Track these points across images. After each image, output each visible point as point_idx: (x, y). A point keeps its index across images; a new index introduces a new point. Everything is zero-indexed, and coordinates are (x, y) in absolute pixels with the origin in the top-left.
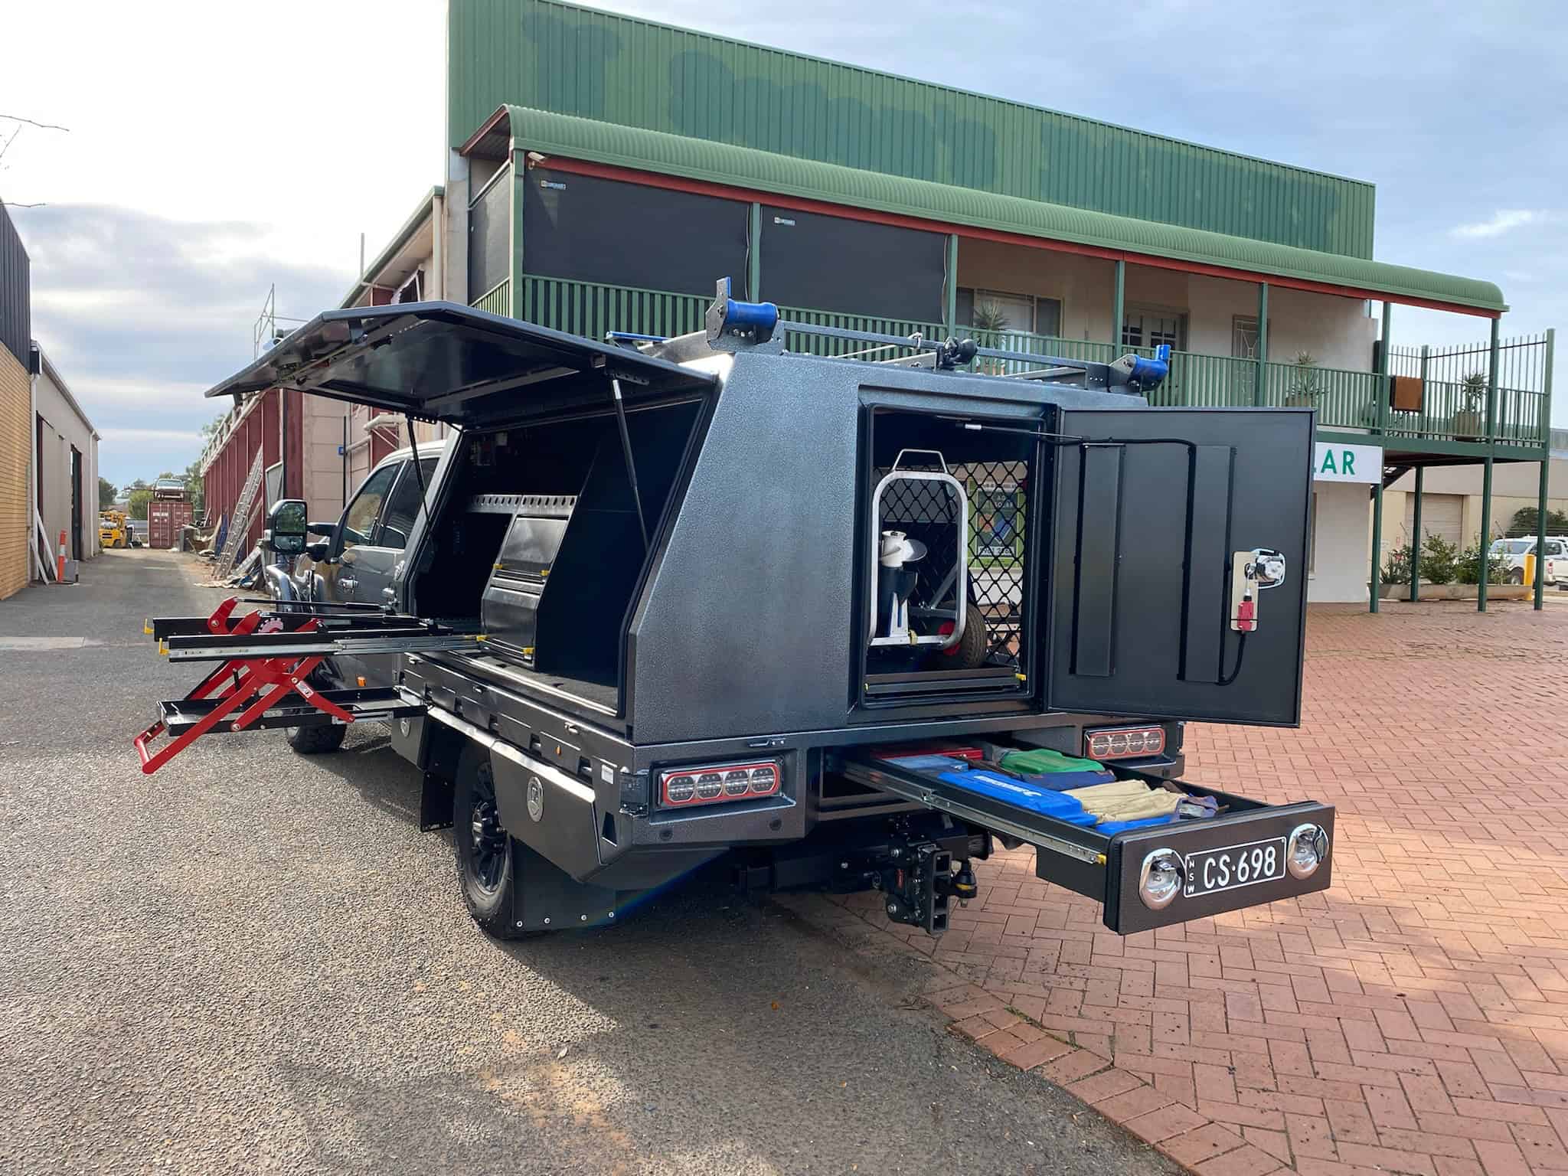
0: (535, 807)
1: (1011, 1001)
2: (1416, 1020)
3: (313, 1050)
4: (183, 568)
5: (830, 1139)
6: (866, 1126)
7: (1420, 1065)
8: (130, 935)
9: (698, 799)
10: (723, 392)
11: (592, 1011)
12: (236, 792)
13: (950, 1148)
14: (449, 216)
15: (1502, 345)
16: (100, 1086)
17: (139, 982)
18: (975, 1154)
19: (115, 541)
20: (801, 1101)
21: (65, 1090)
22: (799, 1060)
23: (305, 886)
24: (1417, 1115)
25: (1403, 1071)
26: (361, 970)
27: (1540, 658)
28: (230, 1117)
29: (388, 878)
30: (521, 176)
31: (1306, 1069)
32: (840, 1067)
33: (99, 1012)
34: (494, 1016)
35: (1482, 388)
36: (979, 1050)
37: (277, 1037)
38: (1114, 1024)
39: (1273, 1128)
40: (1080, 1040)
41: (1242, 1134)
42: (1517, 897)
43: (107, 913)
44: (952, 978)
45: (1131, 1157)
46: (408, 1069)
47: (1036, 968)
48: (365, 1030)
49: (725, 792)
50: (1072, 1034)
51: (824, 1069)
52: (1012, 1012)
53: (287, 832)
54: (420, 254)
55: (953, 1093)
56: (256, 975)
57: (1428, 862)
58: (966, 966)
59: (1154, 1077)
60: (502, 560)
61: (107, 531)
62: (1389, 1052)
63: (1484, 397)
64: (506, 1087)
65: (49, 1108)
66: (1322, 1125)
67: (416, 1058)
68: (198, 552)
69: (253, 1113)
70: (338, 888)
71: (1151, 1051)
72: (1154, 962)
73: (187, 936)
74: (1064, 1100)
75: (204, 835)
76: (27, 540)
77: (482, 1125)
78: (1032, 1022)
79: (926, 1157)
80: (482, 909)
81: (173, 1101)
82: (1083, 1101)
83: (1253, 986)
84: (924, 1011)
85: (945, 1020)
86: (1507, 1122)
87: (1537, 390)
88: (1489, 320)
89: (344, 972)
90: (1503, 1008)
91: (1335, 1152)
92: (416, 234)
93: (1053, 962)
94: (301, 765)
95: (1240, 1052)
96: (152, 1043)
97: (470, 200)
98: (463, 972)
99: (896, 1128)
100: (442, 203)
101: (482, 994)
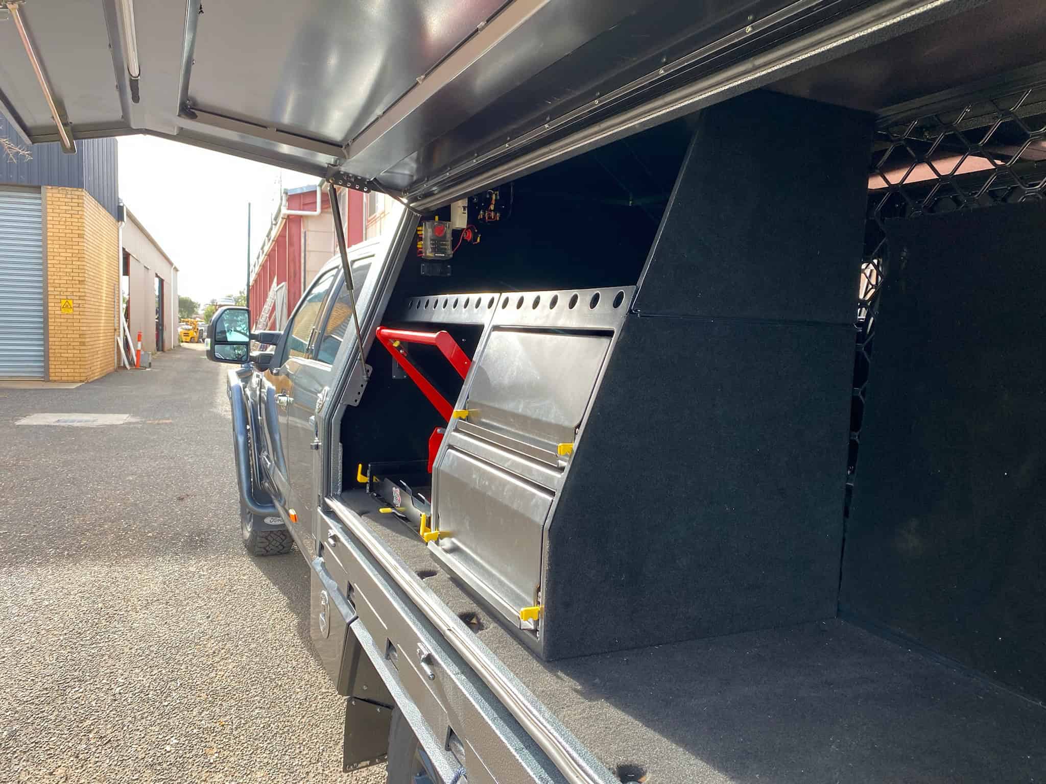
19: (191, 338)
61: (186, 332)
76: (114, 338)
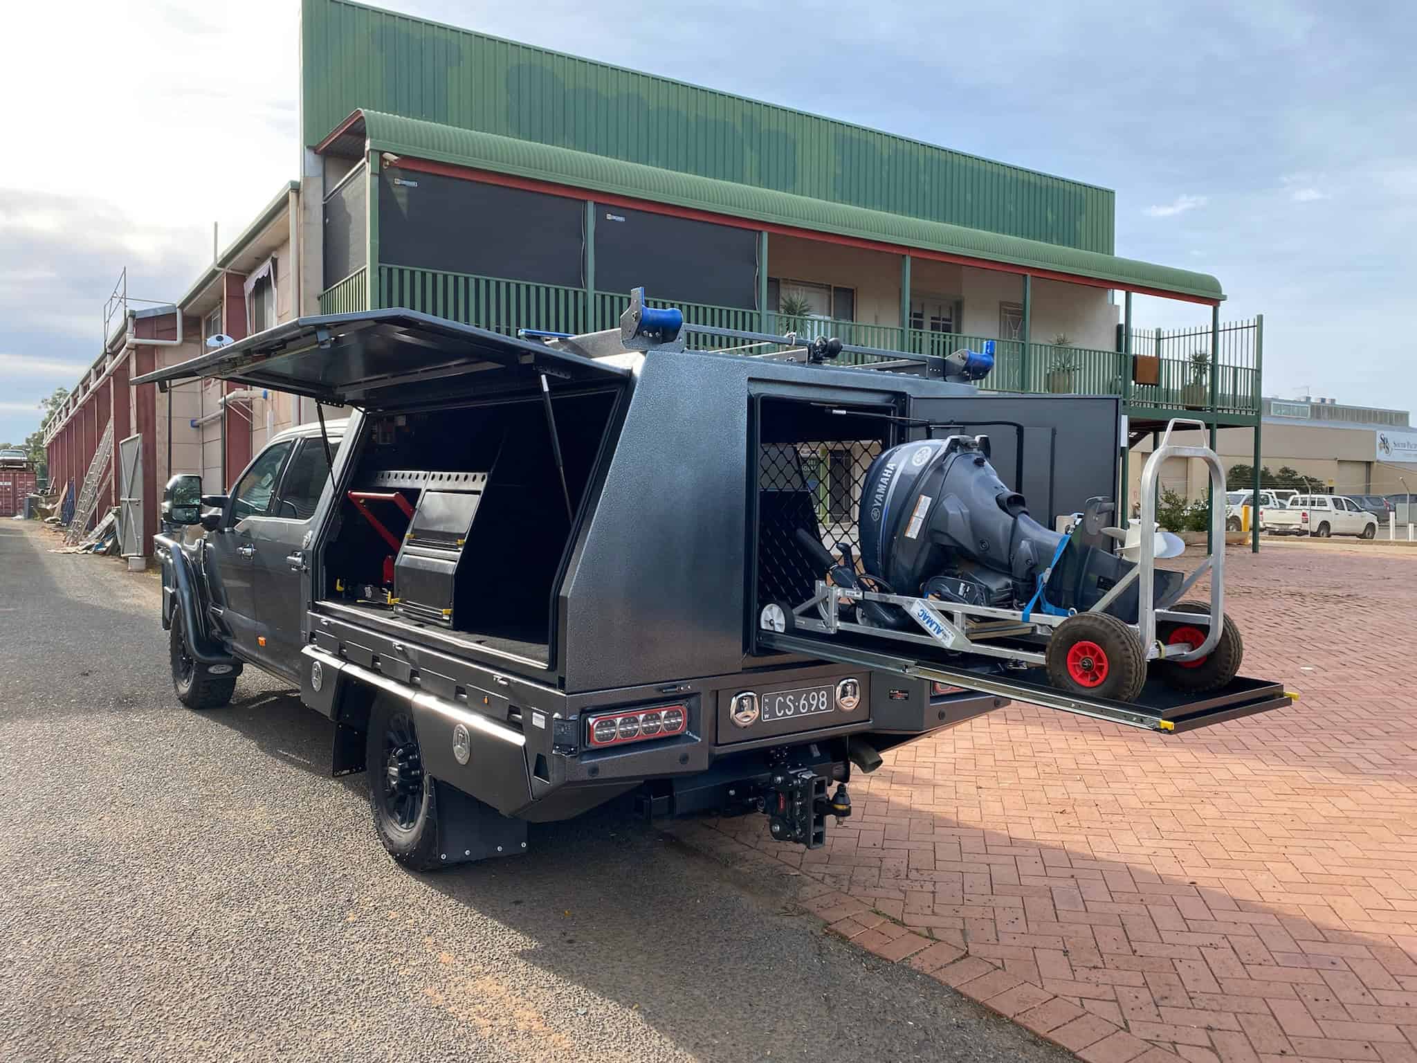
0: (461, 753)
1: (874, 904)
2: (1208, 903)
3: (265, 980)
4: (28, 535)
5: (743, 1030)
6: (770, 1017)
7: (1216, 940)
8: (66, 883)
9: (619, 739)
10: (637, 384)
11: (512, 931)
12: (138, 747)
13: (846, 1031)
14: (305, 208)
15: (1221, 328)
16: (73, 1022)
17: (86, 926)
18: (867, 1035)
20: (712, 998)
21: (39, 1027)
22: (704, 964)
23: (223, 831)
24: (1220, 981)
25: (1203, 946)
26: (294, 906)
27: (1263, 595)
28: (202, 1043)
29: (301, 821)
30: (376, 174)
31: (1126, 949)
32: (740, 968)
33: (54, 955)
34: (426, 940)
35: (1206, 365)
36: (853, 947)
37: (229, 969)
38: (964, 919)
39: (1106, 998)
40: (937, 934)
41: (1082, 1005)
42: (1273, 797)
43: (40, 864)
44: (819, 886)
45: (994, 1029)
46: (357, 991)
47: (890, 875)
48: (310, 958)
49: (642, 732)
50: (929, 929)
51: (727, 971)
52: (877, 913)
53: (196, 782)
54: (274, 243)
55: (839, 985)
56: (196, 914)
57: (1198, 770)
58: (831, 876)
59: (1003, 962)
60: (413, 529)
62: (1190, 931)
63: (1208, 372)
64: (449, 1001)
65: (28, 1045)
66: (1145, 995)
67: (363, 981)
68: (43, 519)
69: (223, 1038)
70: (256, 832)
71: (998, 940)
72: (989, 865)
73: (123, 882)
74: (931, 984)
75: (116, 789)
77: (436, 1036)
78: (894, 921)
79: (827, 1040)
80: (399, 845)
81: (144, 1032)
82: (947, 985)
83: (1072, 882)
84: (802, 916)
85: (821, 923)
86: (1291, 983)
87: (1250, 366)
88: (1211, 308)
89: (279, 908)
90: (1275, 890)
91: (1159, 1015)
92: (270, 225)
93: (903, 868)
94: (192, 719)
95: (1071, 938)
96: (112, 981)
97: (324, 195)
98: (388, 902)
99: (797, 1017)
100: (298, 197)
101: (410, 921)
